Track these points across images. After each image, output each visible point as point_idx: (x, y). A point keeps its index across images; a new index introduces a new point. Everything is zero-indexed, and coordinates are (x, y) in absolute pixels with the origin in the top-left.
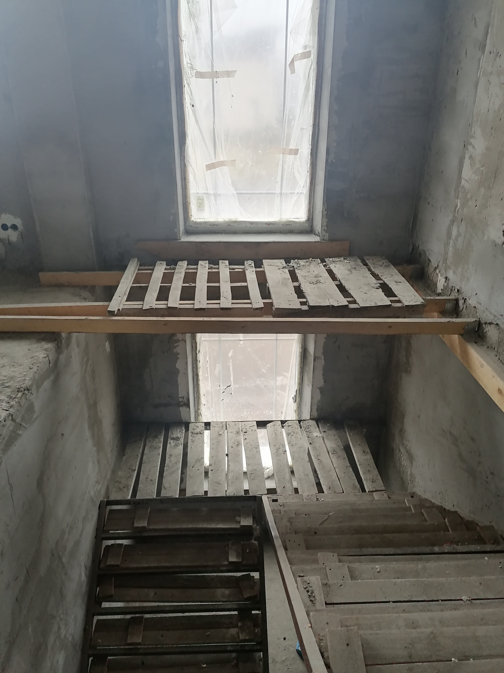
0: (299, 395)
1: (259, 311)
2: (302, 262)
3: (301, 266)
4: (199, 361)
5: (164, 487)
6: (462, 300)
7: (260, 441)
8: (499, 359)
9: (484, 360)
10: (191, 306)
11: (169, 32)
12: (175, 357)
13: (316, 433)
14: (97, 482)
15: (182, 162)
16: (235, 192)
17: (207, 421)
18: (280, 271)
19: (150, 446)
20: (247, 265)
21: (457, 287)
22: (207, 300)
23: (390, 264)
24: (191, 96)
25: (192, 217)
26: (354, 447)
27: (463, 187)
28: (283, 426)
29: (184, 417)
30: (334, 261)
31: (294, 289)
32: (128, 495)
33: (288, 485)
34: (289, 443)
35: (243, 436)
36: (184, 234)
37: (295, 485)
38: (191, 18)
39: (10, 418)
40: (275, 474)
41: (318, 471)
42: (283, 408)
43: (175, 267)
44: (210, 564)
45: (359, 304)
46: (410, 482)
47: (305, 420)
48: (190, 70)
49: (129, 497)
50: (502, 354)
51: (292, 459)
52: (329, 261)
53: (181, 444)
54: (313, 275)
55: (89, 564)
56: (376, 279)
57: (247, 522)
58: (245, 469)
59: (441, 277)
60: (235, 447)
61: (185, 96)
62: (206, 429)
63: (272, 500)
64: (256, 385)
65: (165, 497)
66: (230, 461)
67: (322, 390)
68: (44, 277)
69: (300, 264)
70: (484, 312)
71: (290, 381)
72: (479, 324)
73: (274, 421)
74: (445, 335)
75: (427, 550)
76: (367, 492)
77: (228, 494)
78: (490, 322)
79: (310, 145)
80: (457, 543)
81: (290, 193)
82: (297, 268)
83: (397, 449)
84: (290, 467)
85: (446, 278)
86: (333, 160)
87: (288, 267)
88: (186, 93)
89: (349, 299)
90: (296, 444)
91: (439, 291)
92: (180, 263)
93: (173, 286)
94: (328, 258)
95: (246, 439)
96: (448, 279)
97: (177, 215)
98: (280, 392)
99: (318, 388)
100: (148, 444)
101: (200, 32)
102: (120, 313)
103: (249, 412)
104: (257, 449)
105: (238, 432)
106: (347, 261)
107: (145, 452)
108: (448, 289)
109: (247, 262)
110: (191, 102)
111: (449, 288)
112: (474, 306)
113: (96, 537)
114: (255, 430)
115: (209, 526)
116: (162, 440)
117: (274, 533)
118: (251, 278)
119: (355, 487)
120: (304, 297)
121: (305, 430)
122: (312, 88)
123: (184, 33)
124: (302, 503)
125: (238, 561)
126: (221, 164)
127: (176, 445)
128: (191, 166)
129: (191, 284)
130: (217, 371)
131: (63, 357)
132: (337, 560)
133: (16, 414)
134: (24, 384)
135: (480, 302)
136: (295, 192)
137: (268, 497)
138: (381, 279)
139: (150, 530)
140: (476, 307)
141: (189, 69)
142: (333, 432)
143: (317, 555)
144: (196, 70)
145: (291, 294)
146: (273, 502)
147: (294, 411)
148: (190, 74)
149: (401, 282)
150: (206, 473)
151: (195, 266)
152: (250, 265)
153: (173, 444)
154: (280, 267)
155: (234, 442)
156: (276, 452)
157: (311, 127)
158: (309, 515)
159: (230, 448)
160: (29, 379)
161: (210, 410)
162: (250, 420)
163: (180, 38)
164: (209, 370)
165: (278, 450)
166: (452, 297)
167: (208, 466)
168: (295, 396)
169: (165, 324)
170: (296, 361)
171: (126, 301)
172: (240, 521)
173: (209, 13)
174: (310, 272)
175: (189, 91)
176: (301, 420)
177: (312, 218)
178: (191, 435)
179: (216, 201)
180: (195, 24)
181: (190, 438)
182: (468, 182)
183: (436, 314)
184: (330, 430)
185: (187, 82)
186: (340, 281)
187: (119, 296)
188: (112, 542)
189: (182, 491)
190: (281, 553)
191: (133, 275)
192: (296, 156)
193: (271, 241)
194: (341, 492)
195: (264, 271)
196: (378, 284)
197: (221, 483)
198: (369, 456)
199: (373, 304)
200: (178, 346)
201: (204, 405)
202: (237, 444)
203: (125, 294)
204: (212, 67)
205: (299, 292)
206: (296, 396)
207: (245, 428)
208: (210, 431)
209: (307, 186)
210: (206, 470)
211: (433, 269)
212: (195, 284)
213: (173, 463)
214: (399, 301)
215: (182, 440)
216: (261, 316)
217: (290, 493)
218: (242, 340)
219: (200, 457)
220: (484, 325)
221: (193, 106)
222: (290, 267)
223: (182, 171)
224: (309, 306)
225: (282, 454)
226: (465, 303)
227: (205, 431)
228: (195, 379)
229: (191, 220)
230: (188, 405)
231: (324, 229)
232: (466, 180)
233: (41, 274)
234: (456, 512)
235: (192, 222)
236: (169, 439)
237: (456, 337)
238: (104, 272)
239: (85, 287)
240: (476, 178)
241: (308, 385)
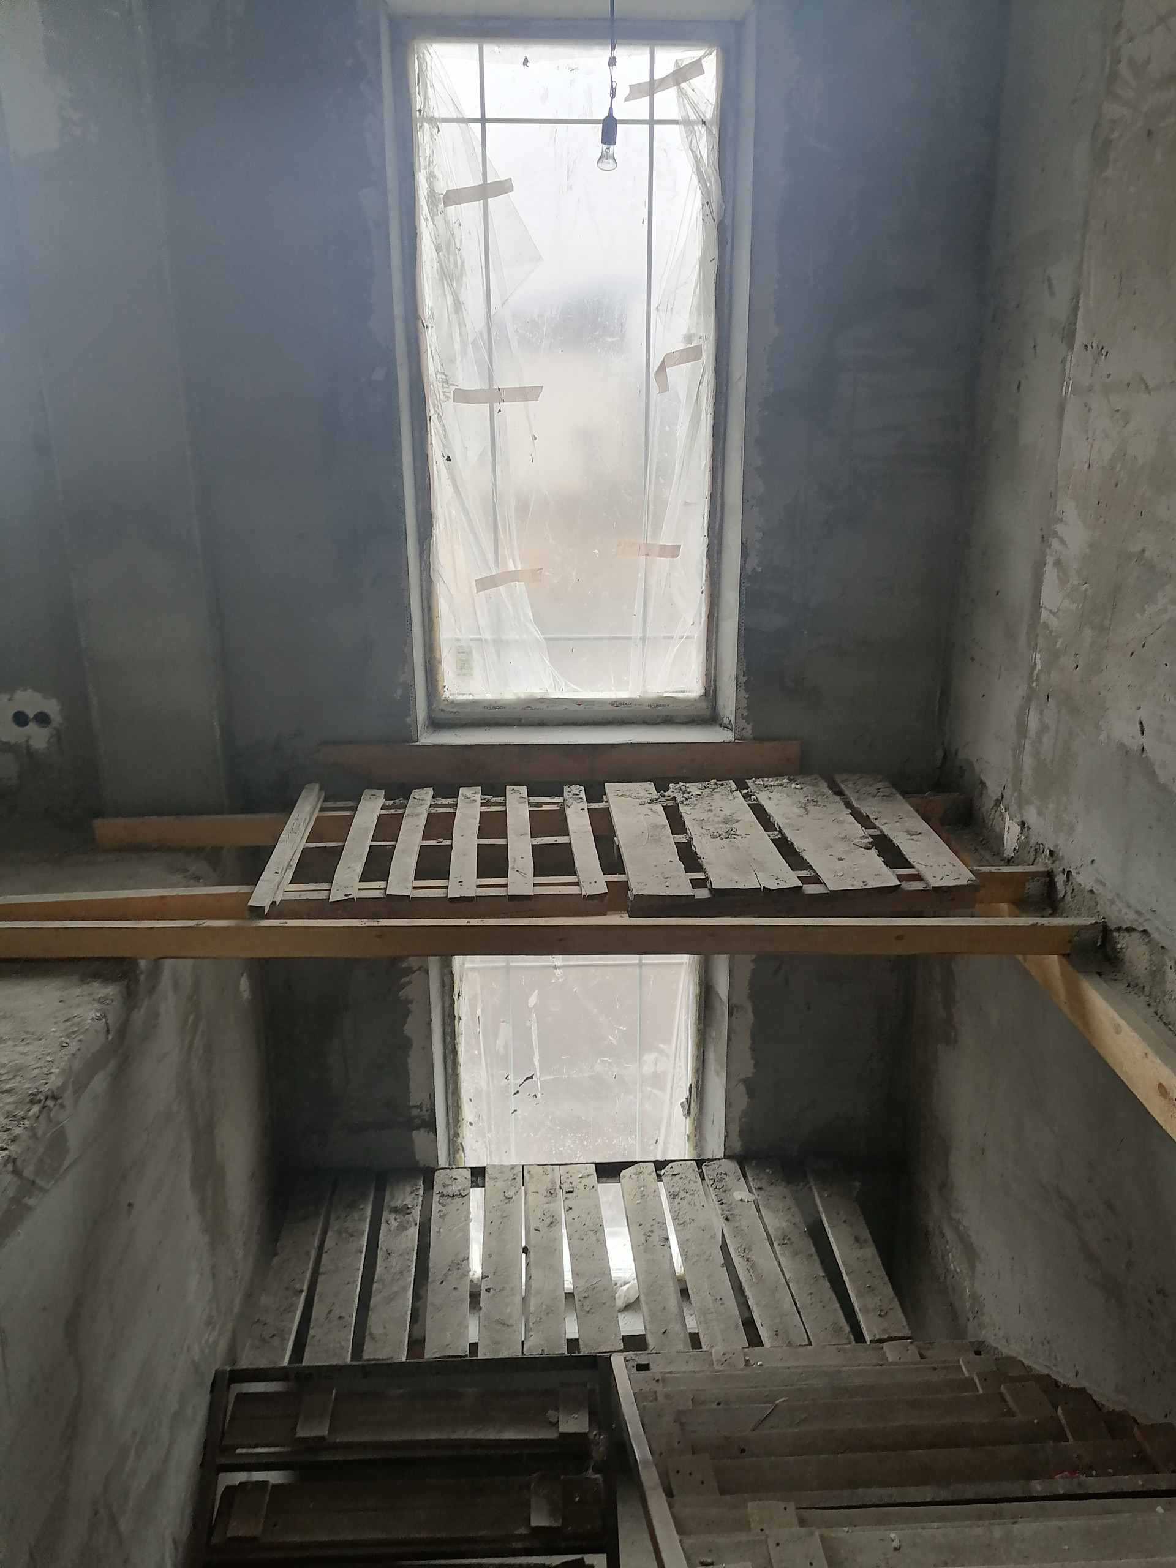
0: (697, 1097)
1: (596, 901)
2: (694, 789)
3: (692, 797)
4: (460, 1019)
5: (371, 1334)
6: (1061, 874)
7: (606, 1213)
8: (1156, 1013)
9: (1123, 1018)
10: (440, 893)
11: (398, 310)
12: (402, 1010)
13: (740, 1193)
14: (209, 1323)
15: (424, 575)
16: (540, 636)
17: (478, 1163)
18: (644, 809)
19: (337, 1230)
20: (568, 795)
21: (1049, 845)
22: (477, 878)
23: (895, 791)
24: (445, 438)
25: (445, 691)
26: (832, 1227)
27: (1046, 626)
28: (659, 1177)
29: (422, 1157)
30: (767, 786)
31: (677, 851)
32: (283, 1356)
33: (674, 1327)
34: (674, 1219)
35: (564, 1201)
36: (427, 727)
37: (692, 1325)
38: (445, 282)
39: (10, 1167)
40: (642, 1299)
41: (746, 1289)
42: (659, 1129)
43: (405, 801)
44: (483, 1533)
45: (825, 884)
46: (971, 1316)
47: (713, 1160)
48: (443, 385)
49: (286, 1362)
50: (1161, 1002)
51: (684, 1258)
52: (756, 784)
53: (413, 1224)
54: (719, 817)
55: (184, 1533)
56: (862, 826)
57: (574, 1423)
58: (568, 1286)
59: (1011, 821)
60: (543, 1229)
61: (431, 440)
62: (475, 1185)
63: (635, 1366)
64: (593, 1074)
65: (374, 1360)
66: (532, 1267)
67: (751, 1086)
68: (106, 828)
69: (689, 793)
70: (1112, 902)
71: (675, 1064)
72: (1105, 932)
73: (639, 1162)
74: (1029, 957)
75: (1016, 1488)
76: (868, 1343)
77: (529, 1349)
78: (1129, 926)
79: (705, 536)
80: (1088, 1471)
81: (664, 638)
82: (682, 802)
83: (937, 1232)
84: (678, 1280)
85: (1023, 823)
86: (757, 567)
87: (663, 799)
88: (433, 433)
89: (803, 873)
90: (693, 1220)
91: (1009, 852)
92: (416, 793)
93: (400, 846)
94: (754, 779)
95: (571, 1208)
96: (1026, 826)
97: (410, 687)
98: (651, 1091)
99: (741, 1080)
100: (335, 1226)
101: (463, 309)
102: (277, 911)
103: (577, 1142)
104: (598, 1234)
105: (552, 1192)
106: (797, 784)
107: (328, 1244)
108: (1029, 849)
109: (569, 789)
110: (445, 453)
111: (1031, 847)
112: (1089, 889)
113: (201, 1465)
114: (593, 1187)
115: (481, 1436)
116: (369, 1213)
117: (641, 1451)
118: (579, 826)
119: (838, 1330)
120: (700, 868)
121: (714, 1186)
122: (707, 420)
123: (430, 312)
124: (708, 1374)
125: (555, 1525)
126: (512, 577)
127: (402, 1228)
128: (444, 582)
129: (442, 842)
130: (500, 1043)
131: (139, 1016)
132: (796, 1521)
133: (23, 1158)
134: (46, 1084)
135: (1103, 880)
136: (675, 635)
137: (625, 1358)
138: (875, 827)
139: (337, 1447)
140: (1095, 892)
141: (440, 385)
142: (780, 1190)
143: (746, 1507)
144: (456, 387)
145: (671, 861)
146: (638, 1370)
147: (686, 1139)
148: (442, 394)
149: (920, 834)
150: (475, 1297)
151: (452, 799)
152: (577, 796)
153: (394, 1224)
154: (643, 800)
155: (542, 1218)
156: (644, 1241)
157: (707, 500)
158: (727, 1403)
159: (531, 1232)
160: (59, 1072)
161: (484, 1136)
162: (579, 1162)
163: (420, 321)
164: (481, 1038)
165: (650, 1236)
166: (1039, 868)
167: (478, 1278)
168: (687, 1101)
169: (379, 936)
170: (687, 1016)
171: (290, 883)
172: (558, 1422)
173: (482, 272)
174: (712, 811)
175: (440, 429)
176: (703, 1161)
177: (715, 691)
178: (438, 1200)
179: (499, 657)
180: (453, 293)
181: (436, 1207)
182: (1054, 614)
183: (1004, 906)
184: (772, 1184)
185: (435, 411)
186: (780, 831)
187: (276, 873)
188: (239, 1477)
189: (416, 1344)
190: (658, 1505)
191: (309, 823)
192: (675, 559)
193: (624, 742)
194: (803, 1344)
195: (608, 808)
196: (867, 837)
197: (510, 1322)
198: (871, 1251)
199: (859, 886)
200: (409, 983)
201: (471, 1124)
202: (549, 1221)
203: (289, 866)
204: (489, 381)
205: (689, 857)
206: (690, 1101)
207: (569, 1180)
208: (483, 1189)
209: (700, 623)
210: (473, 1290)
211: (992, 804)
212: (450, 841)
213: (395, 1274)
214: (918, 878)
215: (416, 1214)
216: (603, 913)
217: (681, 1347)
218: (559, 967)
219: (461, 1257)
220: (1115, 934)
221: (449, 459)
222: (667, 800)
223: (424, 593)
224: (711, 890)
225: (659, 1247)
226: (1070, 883)
227: (472, 1189)
228: (449, 1061)
229: (444, 696)
230: (432, 1126)
231: (742, 715)
232: (1051, 611)
233: (97, 822)
234: (1082, 1391)
235: (446, 702)
236: (384, 1212)
237: (1054, 960)
238: (241, 817)
239: (195, 851)
240: (1073, 607)
241: (718, 1073)
